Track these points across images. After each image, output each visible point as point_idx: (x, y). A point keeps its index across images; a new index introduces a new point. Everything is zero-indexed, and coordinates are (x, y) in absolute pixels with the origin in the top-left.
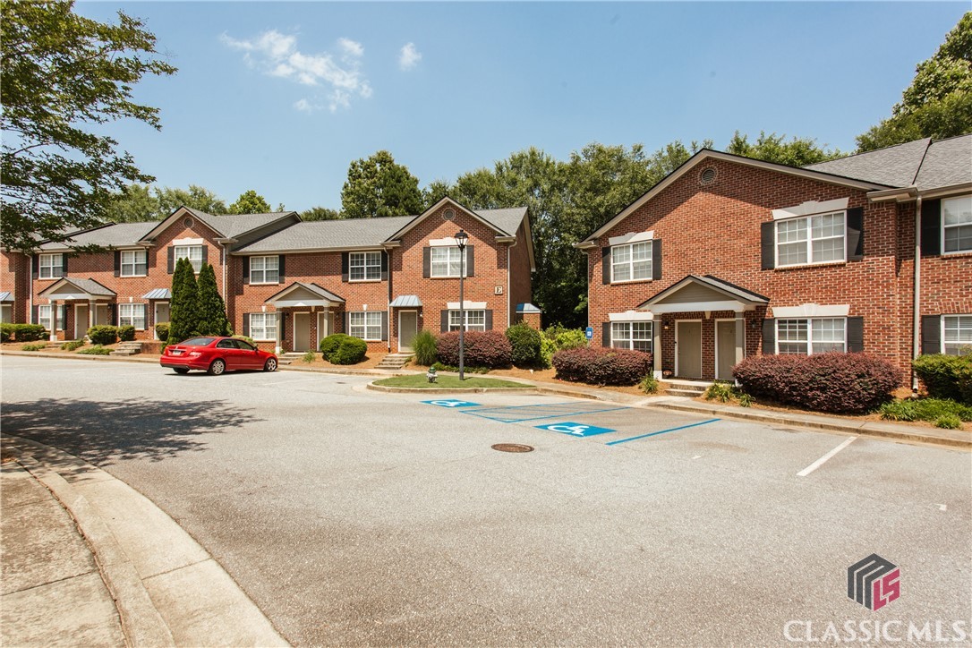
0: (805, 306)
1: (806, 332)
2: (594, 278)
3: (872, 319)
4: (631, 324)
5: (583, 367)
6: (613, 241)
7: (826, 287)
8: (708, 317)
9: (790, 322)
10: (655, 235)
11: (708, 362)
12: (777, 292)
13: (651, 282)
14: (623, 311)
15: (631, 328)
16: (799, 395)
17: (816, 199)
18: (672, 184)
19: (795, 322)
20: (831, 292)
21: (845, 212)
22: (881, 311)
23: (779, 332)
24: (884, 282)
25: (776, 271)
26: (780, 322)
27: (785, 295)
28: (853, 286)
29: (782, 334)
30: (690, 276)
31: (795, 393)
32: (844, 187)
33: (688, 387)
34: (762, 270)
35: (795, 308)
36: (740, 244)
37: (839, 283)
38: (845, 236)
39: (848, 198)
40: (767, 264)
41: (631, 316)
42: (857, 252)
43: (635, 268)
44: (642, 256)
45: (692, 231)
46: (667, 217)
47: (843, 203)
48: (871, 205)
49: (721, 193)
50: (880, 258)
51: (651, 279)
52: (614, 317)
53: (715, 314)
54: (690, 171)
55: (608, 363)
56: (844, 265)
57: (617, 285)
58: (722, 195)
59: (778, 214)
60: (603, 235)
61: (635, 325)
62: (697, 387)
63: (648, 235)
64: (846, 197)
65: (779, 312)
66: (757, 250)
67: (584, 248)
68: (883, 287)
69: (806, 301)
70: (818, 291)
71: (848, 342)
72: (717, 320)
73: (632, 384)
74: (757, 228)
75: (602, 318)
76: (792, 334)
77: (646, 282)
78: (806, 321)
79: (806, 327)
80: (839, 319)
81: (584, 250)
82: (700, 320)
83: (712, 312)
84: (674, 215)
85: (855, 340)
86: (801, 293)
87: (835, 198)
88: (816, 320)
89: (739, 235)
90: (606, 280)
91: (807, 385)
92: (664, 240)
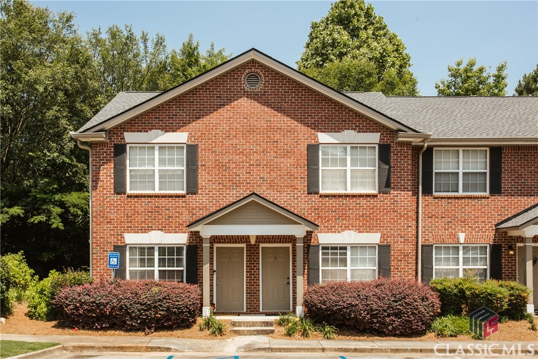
0: (346, 232)
1: (346, 259)
2: (100, 184)
3: (398, 247)
4: (156, 248)
5: (121, 308)
6: (129, 137)
7: (363, 216)
8: (253, 242)
9: (333, 248)
10: (189, 138)
11: (253, 293)
12: (322, 217)
13: (184, 196)
14: (145, 230)
15: (156, 253)
16: (378, 322)
17: (355, 129)
18: (211, 80)
19: (336, 248)
20: (367, 221)
21: (377, 146)
22: (402, 240)
23: (322, 259)
24: (404, 214)
25: (321, 196)
26: (323, 248)
27: (328, 221)
28: (383, 216)
29: (325, 261)
30: (254, 193)
31: (375, 320)
32: (376, 123)
33: (254, 324)
34: (308, 194)
35: (337, 234)
36: (286, 163)
37: (373, 213)
38: (377, 168)
39: (379, 134)
40: (312, 188)
41: (156, 238)
42: (386, 185)
43: (161, 177)
44: (171, 162)
45: (235, 141)
46: (206, 119)
47: (375, 138)
48: (396, 143)
49: (267, 104)
50: (403, 193)
51: (184, 192)
52: (131, 238)
53: (261, 239)
54: (233, 70)
55: (160, 300)
56: (376, 196)
57: (137, 196)
58: (268, 106)
59: (323, 138)
60: (115, 128)
61: (162, 250)
62: (264, 322)
63: (181, 137)
64: (377, 132)
65: (324, 238)
66: (303, 172)
67: (83, 140)
68: (404, 219)
69: (347, 228)
70: (356, 219)
71: (379, 268)
72: (262, 245)
73: (189, 326)
74: (303, 148)
75: (113, 240)
76: (334, 261)
77: (177, 196)
78: (345, 248)
79: (345, 254)
80: (372, 247)
81: (83, 143)
82: (244, 245)
83: (257, 236)
84: (213, 118)
85: (384, 268)
86: (343, 220)
87: (370, 132)
88: (354, 247)
89: (286, 154)
90: (119, 188)
91: (385, 311)
92: (201, 146)
